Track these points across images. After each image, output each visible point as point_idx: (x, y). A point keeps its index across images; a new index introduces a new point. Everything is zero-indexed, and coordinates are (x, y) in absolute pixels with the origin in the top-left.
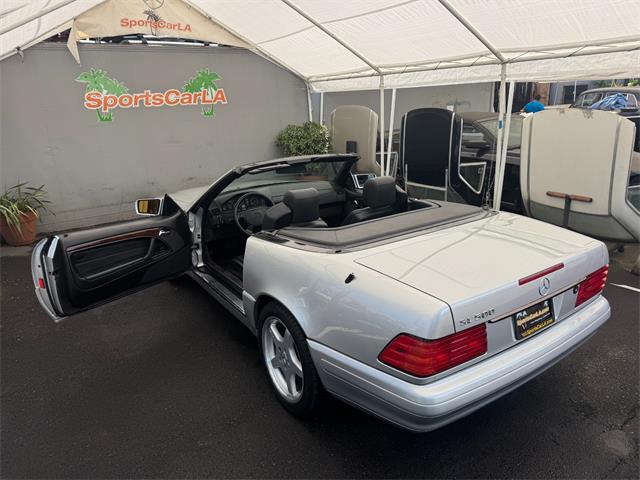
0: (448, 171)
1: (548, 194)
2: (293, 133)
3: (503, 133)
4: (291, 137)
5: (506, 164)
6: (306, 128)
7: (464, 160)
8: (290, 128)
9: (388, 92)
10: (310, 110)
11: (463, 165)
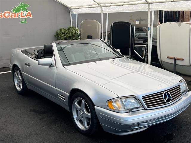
0: (129, 49)
1: (167, 58)
2: (63, 32)
3: (150, 32)
4: (62, 33)
5: (152, 45)
6: (69, 29)
7: (136, 44)
8: (61, 29)
9: (105, 15)
10: (71, 21)
11: (136, 46)
